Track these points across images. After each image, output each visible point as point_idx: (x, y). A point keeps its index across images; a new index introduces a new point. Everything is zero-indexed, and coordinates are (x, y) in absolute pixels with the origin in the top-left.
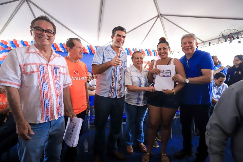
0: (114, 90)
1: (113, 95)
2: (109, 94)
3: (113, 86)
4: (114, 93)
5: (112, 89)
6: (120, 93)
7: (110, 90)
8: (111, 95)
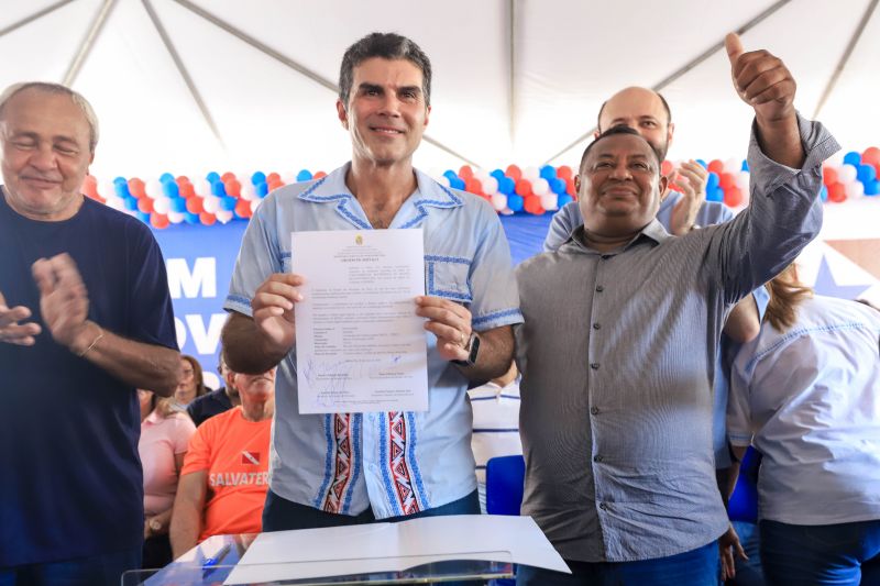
0: (353, 459)
1: (350, 493)
2: (322, 490)
3: (342, 436)
4: (353, 484)
5: (343, 457)
6: (402, 480)
7: (329, 458)
8: (333, 498)
